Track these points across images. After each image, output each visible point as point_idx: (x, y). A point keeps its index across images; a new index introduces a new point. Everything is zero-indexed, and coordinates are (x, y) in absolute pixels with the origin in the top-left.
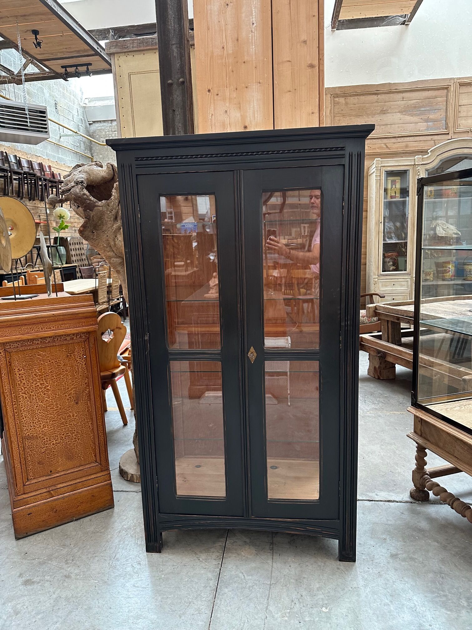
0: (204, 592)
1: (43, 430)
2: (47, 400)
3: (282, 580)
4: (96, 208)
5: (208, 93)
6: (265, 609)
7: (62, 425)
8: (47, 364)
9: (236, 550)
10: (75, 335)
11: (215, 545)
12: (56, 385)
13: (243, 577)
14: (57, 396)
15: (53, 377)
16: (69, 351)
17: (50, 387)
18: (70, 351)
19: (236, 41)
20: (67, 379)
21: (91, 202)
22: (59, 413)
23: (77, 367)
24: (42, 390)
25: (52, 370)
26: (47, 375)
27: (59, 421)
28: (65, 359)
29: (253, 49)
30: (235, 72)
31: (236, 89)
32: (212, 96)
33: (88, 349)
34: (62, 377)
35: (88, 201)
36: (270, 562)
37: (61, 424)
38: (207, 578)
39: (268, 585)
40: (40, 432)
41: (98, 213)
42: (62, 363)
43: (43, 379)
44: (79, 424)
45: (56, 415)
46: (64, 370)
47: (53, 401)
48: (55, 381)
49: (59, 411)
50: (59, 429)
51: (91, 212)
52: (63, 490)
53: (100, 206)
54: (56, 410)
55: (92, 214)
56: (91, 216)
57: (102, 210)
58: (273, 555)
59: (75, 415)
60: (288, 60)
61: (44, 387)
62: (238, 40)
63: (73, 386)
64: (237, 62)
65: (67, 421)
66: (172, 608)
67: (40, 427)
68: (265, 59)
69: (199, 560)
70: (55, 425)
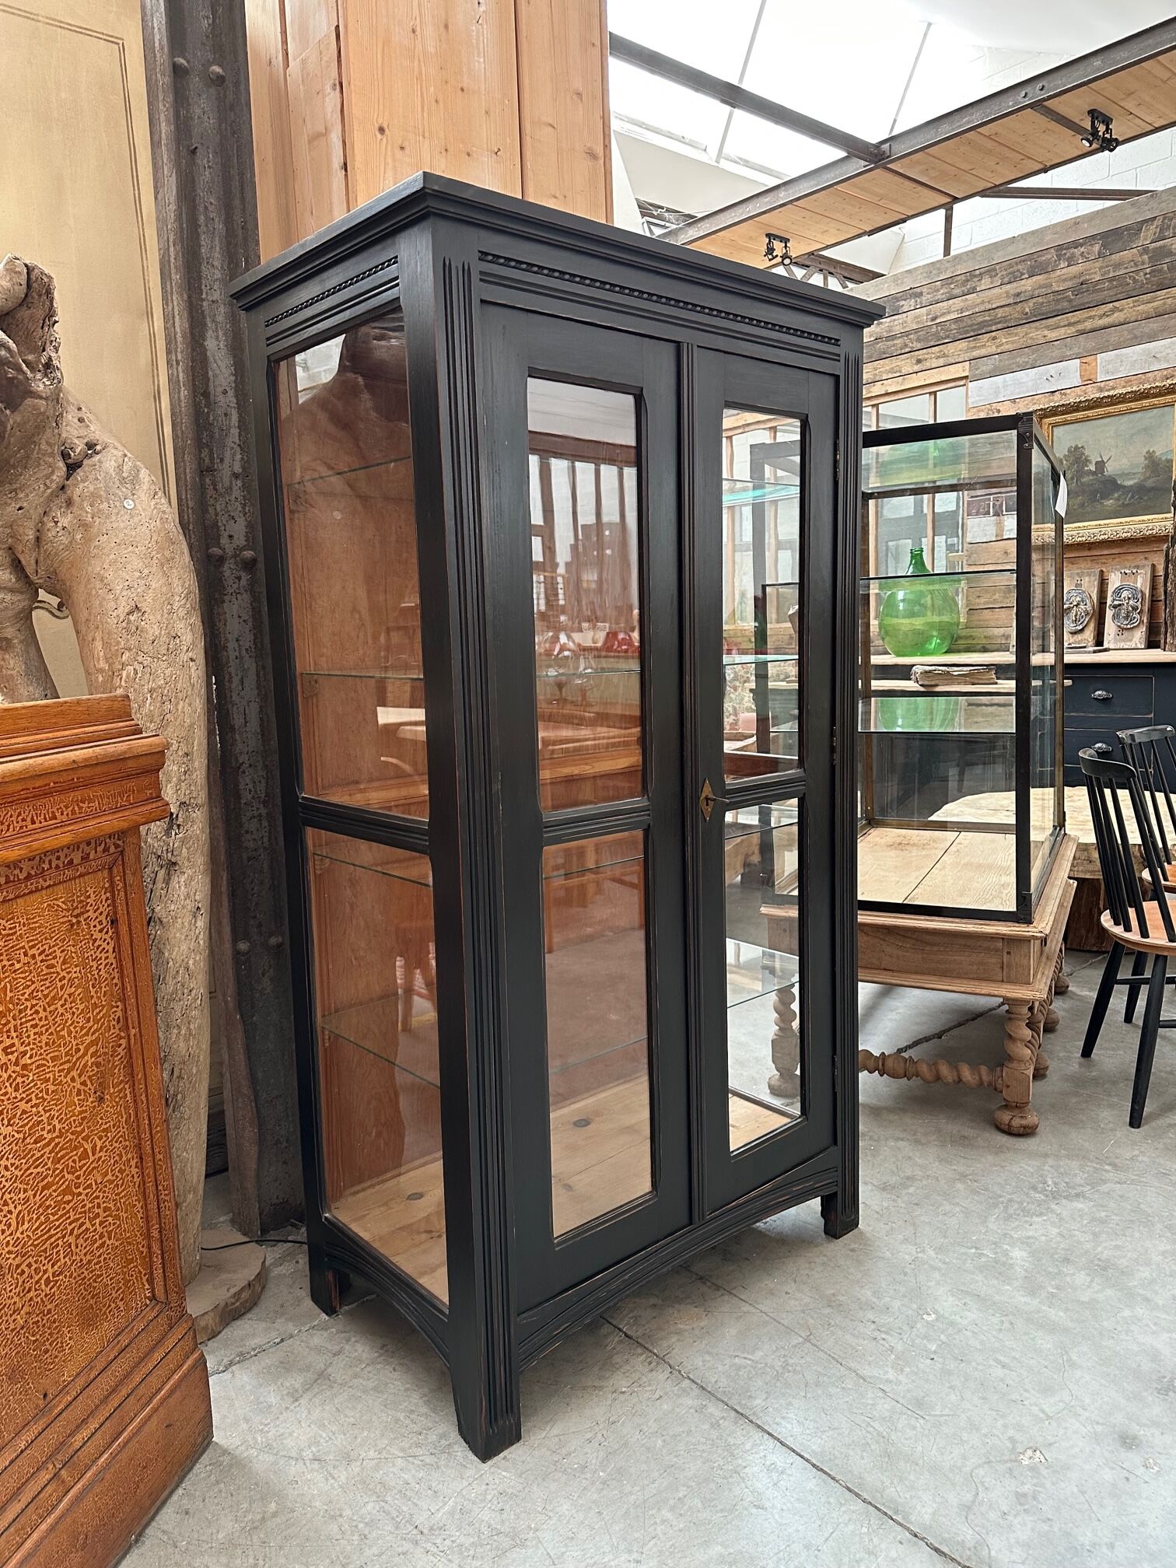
0: (729, 1435)
1: (18, 1234)
2: (24, 1112)
3: (811, 1321)
4: (29, 401)
5: (379, 136)
6: (861, 1381)
7: (67, 1198)
8: (17, 966)
9: (660, 1329)
10: (93, 844)
11: (609, 1348)
12: (47, 1044)
13: (749, 1362)
14: (52, 1088)
15: (37, 1012)
16: (75, 905)
17: (31, 1057)
18: (77, 907)
19: (442, 29)
20: (73, 1013)
21: (20, 377)
22: (57, 1154)
23: (94, 964)
24: (9, 1072)
25: (32, 988)
26: (20, 1012)
27: (57, 1183)
28: (64, 939)
29: (479, 64)
30: (441, 104)
31: (446, 150)
32: (389, 147)
33: (122, 894)
34: (61, 1010)
35: (11, 373)
36: (746, 1308)
37: (64, 1193)
38: (692, 1411)
39: (803, 1343)
40: (10, 1248)
41: (29, 420)
42: (58, 953)
43: (8, 1031)
44: (109, 1177)
45: (49, 1165)
46: (66, 981)
47: (40, 1109)
48: (44, 1029)
49: (57, 1145)
50: (62, 1216)
51: (8, 412)
52: (90, 1447)
53: (41, 398)
54: (48, 1144)
55: (11, 421)
56: (9, 428)
57: (43, 414)
58: (735, 1296)
59: (99, 1144)
60: (551, 122)
61: (13, 1058)
62: (446, 26)
63: (89, 1039)
64: (446, 82)
65: (78, 1177)
66: (719, 1507)
67: (10, 1225)
68: (506, 101)
69: (623, 1393)
70: (48, 1203)
